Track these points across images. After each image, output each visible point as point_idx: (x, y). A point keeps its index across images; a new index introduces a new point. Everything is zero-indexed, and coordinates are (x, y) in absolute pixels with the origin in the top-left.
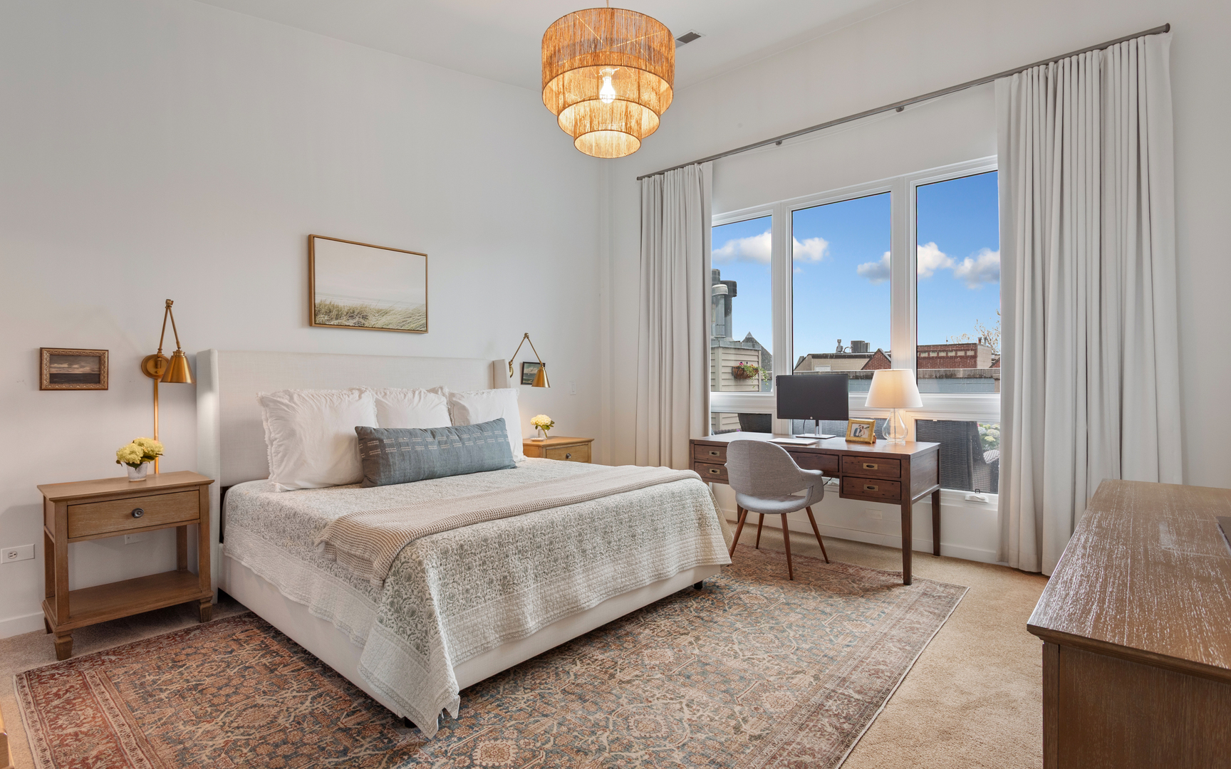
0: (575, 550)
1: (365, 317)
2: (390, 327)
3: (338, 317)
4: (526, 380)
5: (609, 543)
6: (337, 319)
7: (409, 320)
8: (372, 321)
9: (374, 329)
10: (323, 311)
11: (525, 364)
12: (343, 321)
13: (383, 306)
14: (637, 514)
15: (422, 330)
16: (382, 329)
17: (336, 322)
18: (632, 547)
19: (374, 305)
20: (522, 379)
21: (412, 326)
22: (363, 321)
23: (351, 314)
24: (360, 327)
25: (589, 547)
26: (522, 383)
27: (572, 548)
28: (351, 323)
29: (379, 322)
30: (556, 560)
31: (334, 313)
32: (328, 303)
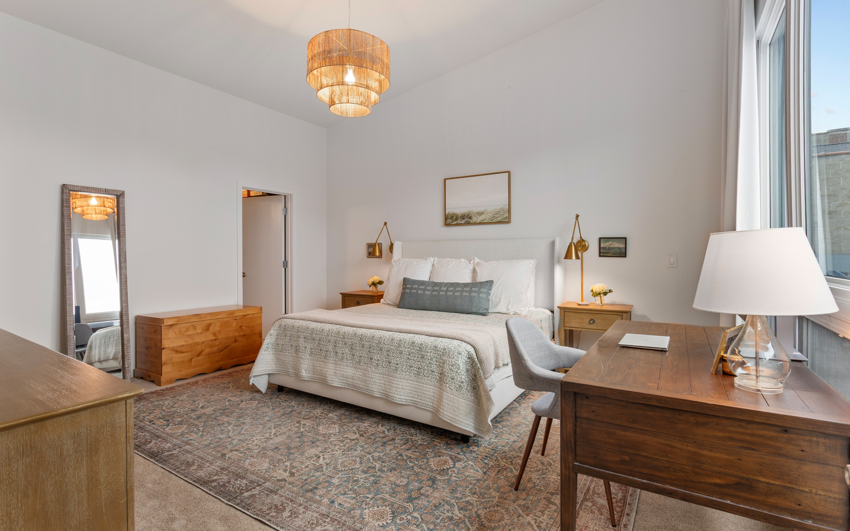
0: (332, 350)
1: (470, 218)
2: (485, 221)
3: (456, 219)
4: (603, 253)
5: (354, 355)
6: (456, 221)
7: (497, 216)
8: (474, 219)
9: (475, 224)
10: (449, 217)
11: (602, 240)
12: (459, 222)
13: (480, 209)
14: (375, 345)
15: (507, 221)
16: (480, 223)
17: (455, 223)
18: (368, 365)
19: (476, 210)
20: (600, 252)
21: (499, 219)
22: (469, 220)
23: (463, 217)
24: (468, 223)
25: (340, 351)
26: (600, 256)
27: (330, 348)
28: (463, 222)
29: (478, 219)
30: (321, 350)
31: (455, 217)
32: (451, 213)
